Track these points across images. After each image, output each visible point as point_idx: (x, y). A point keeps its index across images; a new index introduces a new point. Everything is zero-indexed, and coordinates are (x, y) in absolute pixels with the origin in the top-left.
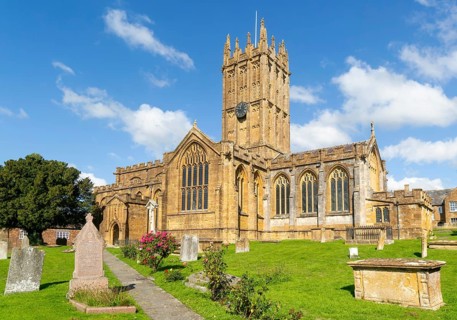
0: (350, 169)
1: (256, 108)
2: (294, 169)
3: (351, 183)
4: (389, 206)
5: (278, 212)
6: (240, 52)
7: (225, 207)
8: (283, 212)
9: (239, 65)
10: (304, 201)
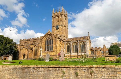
0: (85, 42)
1: (61, 27)
2: (72, 42)
3: (85, 45)
4: (93, 51)
5: (67, 52)
6: (57, 13)
7: (57, 50)
8: (69, 52)
9: (57, 16)
10: (74, 49)
